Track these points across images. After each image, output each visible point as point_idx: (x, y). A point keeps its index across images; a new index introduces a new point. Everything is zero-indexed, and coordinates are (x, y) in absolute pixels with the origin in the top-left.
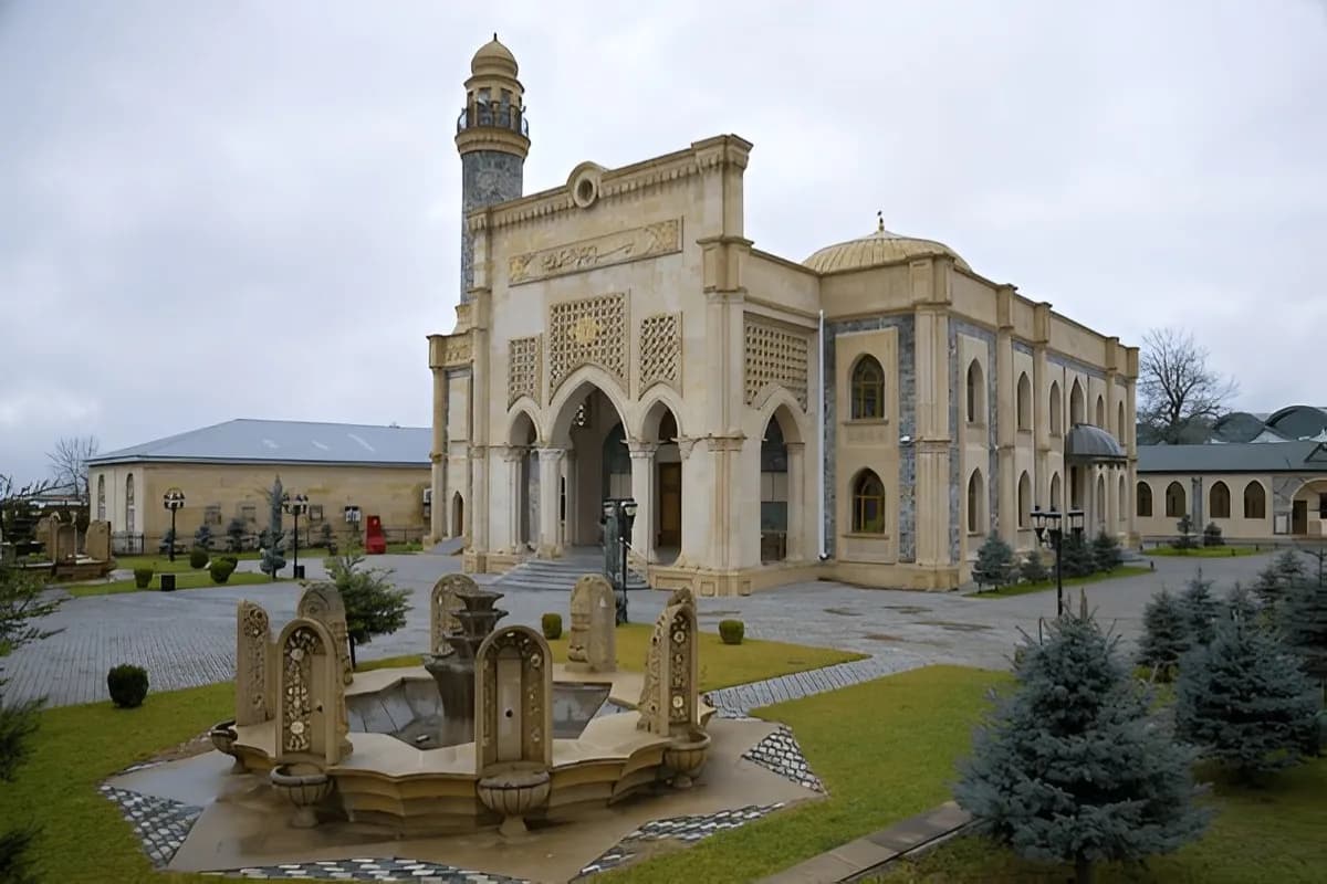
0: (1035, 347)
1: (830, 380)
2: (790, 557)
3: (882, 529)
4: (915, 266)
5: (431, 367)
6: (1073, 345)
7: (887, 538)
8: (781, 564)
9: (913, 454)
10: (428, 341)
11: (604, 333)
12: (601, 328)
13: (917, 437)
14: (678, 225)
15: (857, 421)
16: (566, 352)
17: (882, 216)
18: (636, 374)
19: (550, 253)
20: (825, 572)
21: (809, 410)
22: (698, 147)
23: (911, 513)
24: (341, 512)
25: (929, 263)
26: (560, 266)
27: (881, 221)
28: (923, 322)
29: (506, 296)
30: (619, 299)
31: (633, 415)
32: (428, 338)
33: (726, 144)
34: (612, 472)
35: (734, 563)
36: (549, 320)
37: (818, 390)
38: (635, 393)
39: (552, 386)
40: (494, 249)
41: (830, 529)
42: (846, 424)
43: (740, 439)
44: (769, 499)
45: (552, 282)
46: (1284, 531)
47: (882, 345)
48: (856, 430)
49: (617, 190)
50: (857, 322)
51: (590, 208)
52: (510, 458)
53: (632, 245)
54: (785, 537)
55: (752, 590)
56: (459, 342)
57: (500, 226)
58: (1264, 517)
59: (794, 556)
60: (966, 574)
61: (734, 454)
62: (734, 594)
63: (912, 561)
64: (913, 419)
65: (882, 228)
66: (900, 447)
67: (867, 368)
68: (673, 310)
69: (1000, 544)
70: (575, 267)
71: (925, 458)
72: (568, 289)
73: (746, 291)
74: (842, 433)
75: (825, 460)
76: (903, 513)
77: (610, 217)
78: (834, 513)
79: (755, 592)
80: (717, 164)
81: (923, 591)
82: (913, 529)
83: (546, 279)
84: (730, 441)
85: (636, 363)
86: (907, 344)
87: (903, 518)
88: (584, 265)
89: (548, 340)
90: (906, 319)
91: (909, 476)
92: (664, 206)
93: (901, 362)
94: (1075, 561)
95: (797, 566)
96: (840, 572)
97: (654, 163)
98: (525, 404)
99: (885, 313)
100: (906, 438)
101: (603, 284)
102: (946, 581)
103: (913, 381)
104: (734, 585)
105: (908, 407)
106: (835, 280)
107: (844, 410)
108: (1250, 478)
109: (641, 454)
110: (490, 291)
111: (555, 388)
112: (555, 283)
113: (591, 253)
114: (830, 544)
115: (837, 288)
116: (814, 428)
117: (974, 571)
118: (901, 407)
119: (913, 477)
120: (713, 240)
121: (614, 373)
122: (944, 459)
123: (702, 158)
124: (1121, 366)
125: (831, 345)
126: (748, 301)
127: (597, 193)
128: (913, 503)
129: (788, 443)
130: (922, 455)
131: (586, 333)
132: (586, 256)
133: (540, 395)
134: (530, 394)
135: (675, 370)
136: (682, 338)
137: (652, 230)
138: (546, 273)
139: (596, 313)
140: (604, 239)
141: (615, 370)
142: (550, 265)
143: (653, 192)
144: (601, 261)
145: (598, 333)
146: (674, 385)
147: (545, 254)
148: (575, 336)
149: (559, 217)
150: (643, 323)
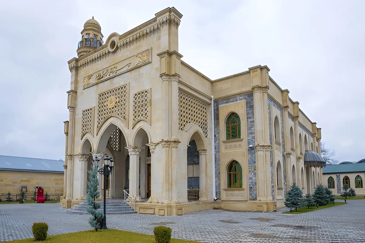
0: (294, 118)
1: (217, 124)
2: (201, 199)
3: (241, 186)
4: (253, 72)
5: (65, 133)
6: (304, 122)
7: (243, 190)
8: (196, 202)
9: (255, 153)
11: (119, 102)
12: (118, 100)
13: (256, 144)
14: (149, 51)
15: (228, 140)
18: (132, 117)
19: (98, 73)
20: (216, 206)
21: (208, 137)
22: (158, 15)
23: (254, 178)
24: (35, 188)
25: (259, 70)
26: (103, 77)
28: (257, 95)
29: (82, 93)
31: (130, 136)
32: (64, 122)
33: (170, 12)
35: (175, 200)
36: (98, 100)
37: (212, 129)
39: (98, 127)
40: (79, 75)
41: (218, 187)
42: (224, 142)
43: (176, 142)
44: (191, 176)
45: (99, 85)
47: (240, 108)
48: (228, 144)
49: (125, 42)
50: (227, 99)
51: (114, 52)
52: (82, 159)
53: (130, 63)
54: (198, 192)
55: (183, 213)
57: (81, 66)
58: (362, 187)
59: (202, 199)
60: (281, 204)
61: (174, 149)
62: (174, 215)
63: (255, 199)
64: (254, 137)
66: (248, 150)
67: (233, 117)
68: (147, 88)
69: (297, 189)
70: (108, 76)
71: (260, 154)
72: (105, 87)
73: (179, 77)
74: (223, 146)
75: (215, 158)
76: (250, 179)
77: (123, 54)
78: (219, 180)
79: (185, 214)
80: (166, 21)
81: (261, 212)
82: (256, 185)
83: (97, 84)
84: (172, 143)
85: (132, 112)
86: (250, 106)
87: (251, 181)
88: (112, 75)
89: (97, 108)
90: (250, 95)
91: (253, 162)
92: (144, 45)
93: (248, 114)
94: (321, 198)
95: (204, 203)
96: (223, 205)
97: (140, 27)
98: (88, 136)
99: (240, 94)
100: (251, 146)
101: (118, 82)
102: (272, 208)
103: (253, 121)
104: (174, 210)
105: (251, 133)
106: (218, 83)
107: (223, 136)
109: (134, 153)
110: (76, 92)
111: (99, 128)
112: (101, 85)
113: (115, 70)
114: (218, 193)
115: (219, 86)
116: (211, 144)
117: (285, 202)
118: (248, 133)
119: (255, 162)
120: (164, 53)
121: (123, 119)
122: (268, 154)
123: (160, 20)
124: (317, 133)
125: (217, 110)
126: (180, 82)
127: (117, 45)
128: (255, 174)
129: (199, 150)
130: (259, 152)
131: (111, 103)
132: (113, 72)
133: (93, 131)
134: (89, 132)
135: (148, 113)
136: (151, 99)
137: (139, 56)
138: (97, 81)
139: (115, 94)
140: (120, 63)
141: (123, 117)
142: (99, 78)
143: (140, 40)
144: (118, 73)
145: (116, 102)
146: (147, 120)
147: (96, 73)
148: (107, 105)
149: (103, 58)
150: (135, 96)
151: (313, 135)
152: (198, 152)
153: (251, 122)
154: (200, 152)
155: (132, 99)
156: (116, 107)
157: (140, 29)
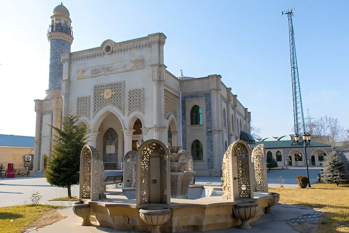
1: (184, 114)
3: (202, 158)
5: (35, 111)
7: (204, 161)
9: (211, 135)
10: (34, 102)
11: (114, 95)
12: (114, 93)
13: (213, 129)
14: (142, 60)
15: (192, 125)
16: (99, 101)
17: (182, 71)
18: (127, 108)
19: (94, 68)
21: (178, 122)
22: (150, 36)
23: (211, 153)
27: (182, 72)
28: (214, 95)
30: (120, 84)
31: (125, 121)
32: (34, 100)
33: (160, 36)
34: (106, 145)
36: (93, 91)
37: (180, 116)
38: (126, 114)
40: (71, 67)
42: (189, 126)
43: (164, 128)
45: (94, 78)
46: (287, 165)
47: (201, 102)
48: (192, 128)
49: (119, 49)
50: (192, 95)
51: (109, 54)
53: (125, 66)
56: (48, 102)
58: (281, 161)
61: (162, 133)
63: (213, 168)
64: (211, 124)
65: (182, 75)
66: (207, 133)
67: (195, 109)
68: (140, 87)
70: (104, 73)
73: (165, 82)
74: (188, 129)
75: (183, 138)
76: (208, 153)
80: (157, 42)
82: (212, 158)
83: (92, 77)
84: (161, 128)
85: (127, 104)
86: (208, 102)
87: (209, 155)
88: (107, 72)
90: (208, 94)
91: (210, 142)
99: (201, 93)
100: (209, 130)
101: (114, 79)
103: (211, 113)
105: (209, 121)
106: (185, 83)
107: (188, 122)
108: (277, 150)
109: (128, 134)
110: (69, 81)
111: (95, 113)
113: (110, 69)
115: (186, 85)
116: (179, 127)
118: (207, 121)
119: (212, 142)
120: (156, 65)
122: (221, 136)
123: (152, 40)
124: (248, 117)
125: (184, 102)
126: (165, 85)
127: (112, 50)
128: (212, 150)
129: (172, 132)
130: (215, 135)
131: (107, 94)
132: (108, 70)
133: (89, 115)
134: (85, 116)
135: (141, 106)
136: (144, 96)
137: (133, 62)
138: (92, 75)
139: (112, 88)
140: (115, 64)
141: (119, 107)
142: (94, 72)
143: (133, 50)
144: (114, 72)
145: (112, 95)
146: (141, 111)
147: (91, 69)
148: (103, 96)
149: (97, 57)
150: (129, 92)
151: (245, 119)
152: (171, 133)
153: (209, 113)
154: (172, 133)
155: (127, 94)
156: (112, 98)
157: (134, 42)
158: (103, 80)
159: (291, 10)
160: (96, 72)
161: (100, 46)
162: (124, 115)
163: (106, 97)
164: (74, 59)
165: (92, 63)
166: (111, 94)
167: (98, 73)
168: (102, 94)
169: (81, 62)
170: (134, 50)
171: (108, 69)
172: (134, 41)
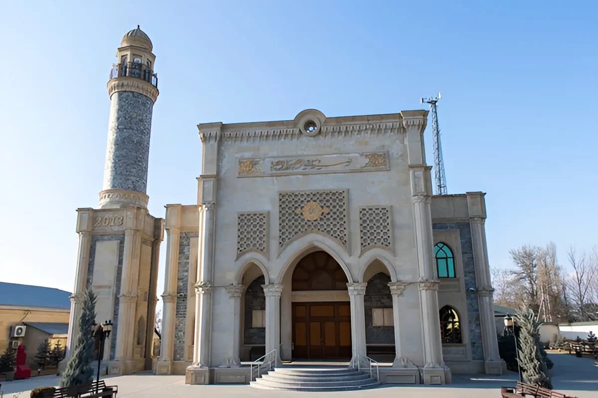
4: (471, 198)
7: (465, 346)
11: (328, 214)
12: (326, 210)
14: (385, 154)
16: (293, 224)
18: (357, 241)
19: (277, 159)
30: (340, 194)
36: (278, 202)
38: (356, 252)
39: (280, 245)
45: (280, 179)
47: (453, 238)
49: (336, 128)
53: (350, 162)
56: (114, 215)
64: (474, 278)
66: (467, 294)
68: (383, 203)
70: (301, 170)
83: (273, 176)
85: (357, 233)
86: (465, 238)
88: (309, 170)
89: (276, 215)
93: (462, 247)
99: (451, 221)
100: (472, 289)
105: (469, 272)
111: (283, 247)
113: (317, 165)
118: (464, 271)
121: (338, 239)
131: (312, 212)
132: (312, 166)
133: (268, 251)
134: (259, 250)
135: (390, 240)
136: (393, 221)
137: (366, 155)
138: (274, 171)
139: (321, 201)
140: (325, 156)
141: (339, 237)
142: (278, 167)
143: (364, 133)
144: (323, 169)
145: (323, 213)
146: (390, 249)
147: (272, 160)
148: (302, 214)
149: (285, 139)
150: (361, 210)
155: (355, 216)
156: (321, 220)
157: (368, 121)
158: (298, 184)
159: (436, 98)
160: (282, 167)
161: (293, 119)
162: (350, 256)
163: (307, 216)
164: (230, 137)
165: (272, 150)
166: (321, 213)
167: (287, 169)
168: (298, 211)
169: (245, 143)
170: (366, 135)
171: (310, 164)
172: (368, 118)
